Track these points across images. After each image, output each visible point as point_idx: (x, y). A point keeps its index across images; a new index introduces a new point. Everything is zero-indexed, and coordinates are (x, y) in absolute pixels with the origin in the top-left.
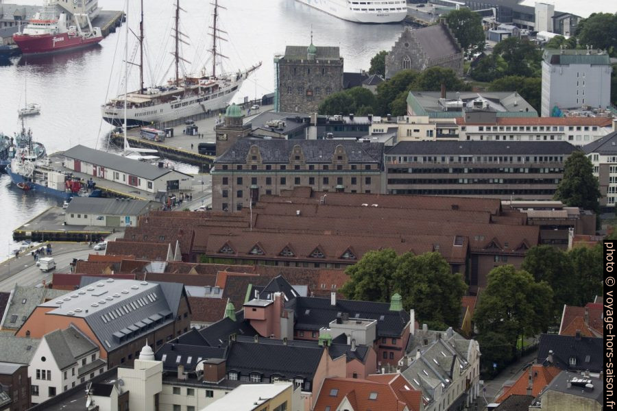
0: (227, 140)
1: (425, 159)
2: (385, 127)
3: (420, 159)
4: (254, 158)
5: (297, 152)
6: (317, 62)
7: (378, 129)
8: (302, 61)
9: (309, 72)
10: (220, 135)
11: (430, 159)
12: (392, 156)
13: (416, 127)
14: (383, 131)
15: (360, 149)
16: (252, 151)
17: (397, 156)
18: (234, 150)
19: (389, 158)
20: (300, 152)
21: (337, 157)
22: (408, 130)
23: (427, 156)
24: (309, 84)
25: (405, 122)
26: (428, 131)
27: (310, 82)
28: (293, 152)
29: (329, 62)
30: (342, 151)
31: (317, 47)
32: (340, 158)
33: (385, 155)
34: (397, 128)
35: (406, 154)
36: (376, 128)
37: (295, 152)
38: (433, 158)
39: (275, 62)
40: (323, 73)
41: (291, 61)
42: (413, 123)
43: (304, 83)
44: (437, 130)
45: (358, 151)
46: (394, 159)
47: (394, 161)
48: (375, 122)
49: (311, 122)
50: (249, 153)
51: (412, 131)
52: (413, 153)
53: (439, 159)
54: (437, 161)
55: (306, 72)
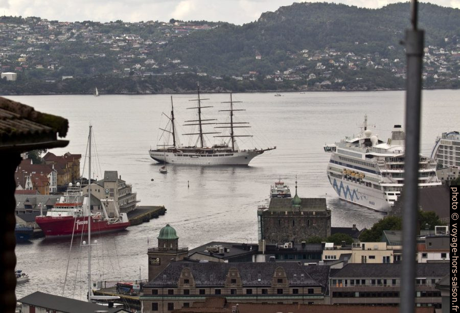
0: (160, 264)
1: (373, 282)
2: (338, 254)
3: (368, 282)
4: (187, 281)
5: (233, 274)
6: (302, 213)
7: (331, 255)
8: (286, 213)
9: (294, 225)
10: (153, 259)
11: (379, 282)
12: (337, 279)
13: (371, 253)
14: (335, 258)
15: (303, 272)
16: (184, 275)
17: (343, 279)
18: (165, 274)
19: (335, 281)
20: (236, 275)
21: (277, 280)
22: (363, 257)
23: (376, 279)
24: (294, 237)
25: (361, 249)
26: (384, 258)
27: (295, 234)
28: (229, 274)
29: (314, 213)
30: (283, 274)
31: (302, 199)
32: (280, 281)
33: (330, 278)
34: (350, 255)
35: (353, 276)
36: (328, 255)
37: (231, 275)
38: (382, 281)
39: (258, 215)
40: (308, 225)
41: (274, 213)
42: (369, 249)
43: (288, 236)
44: (395, 257)
45: (300, 274)
46: (340, 281)
47: (339, 284)
48: (328, 249)
49: (260, 250)
50: (181, 276)
51: (367, 258)
52: (361, 276)
53: (389, 282)
54: (387, 285)
55: (291, 224)
